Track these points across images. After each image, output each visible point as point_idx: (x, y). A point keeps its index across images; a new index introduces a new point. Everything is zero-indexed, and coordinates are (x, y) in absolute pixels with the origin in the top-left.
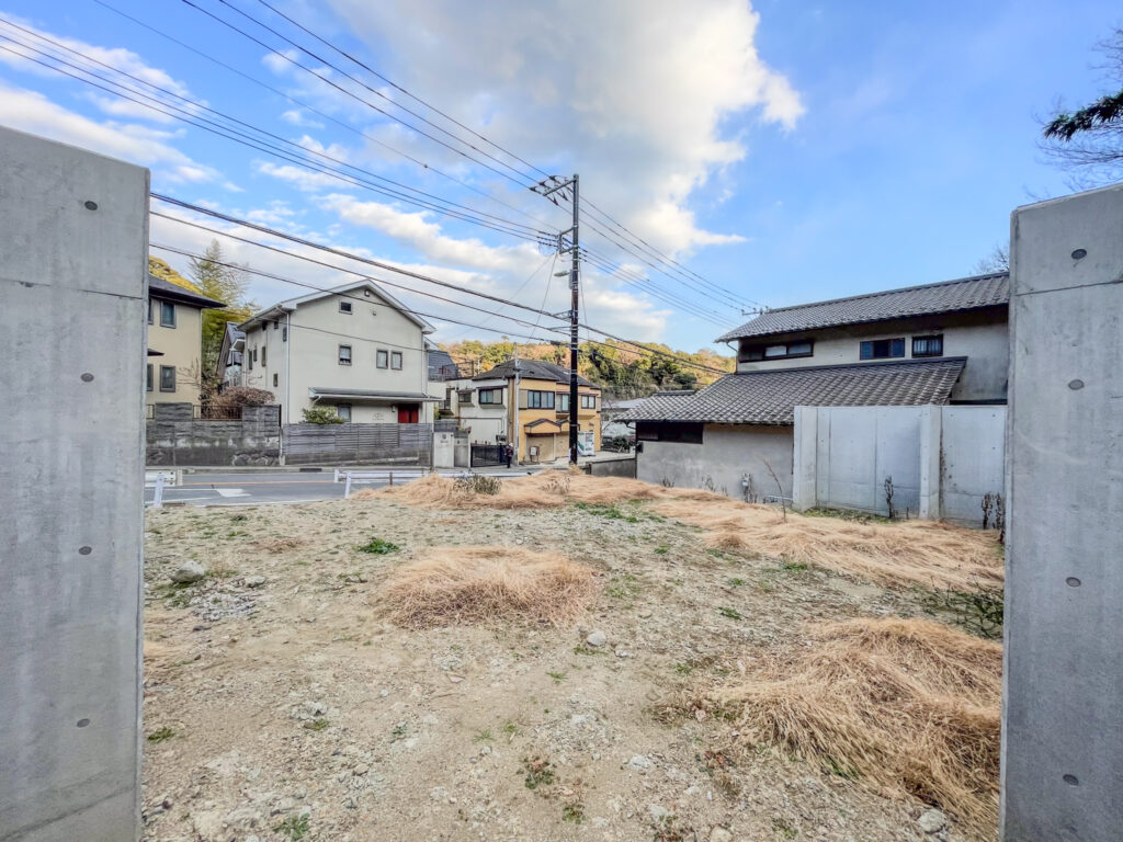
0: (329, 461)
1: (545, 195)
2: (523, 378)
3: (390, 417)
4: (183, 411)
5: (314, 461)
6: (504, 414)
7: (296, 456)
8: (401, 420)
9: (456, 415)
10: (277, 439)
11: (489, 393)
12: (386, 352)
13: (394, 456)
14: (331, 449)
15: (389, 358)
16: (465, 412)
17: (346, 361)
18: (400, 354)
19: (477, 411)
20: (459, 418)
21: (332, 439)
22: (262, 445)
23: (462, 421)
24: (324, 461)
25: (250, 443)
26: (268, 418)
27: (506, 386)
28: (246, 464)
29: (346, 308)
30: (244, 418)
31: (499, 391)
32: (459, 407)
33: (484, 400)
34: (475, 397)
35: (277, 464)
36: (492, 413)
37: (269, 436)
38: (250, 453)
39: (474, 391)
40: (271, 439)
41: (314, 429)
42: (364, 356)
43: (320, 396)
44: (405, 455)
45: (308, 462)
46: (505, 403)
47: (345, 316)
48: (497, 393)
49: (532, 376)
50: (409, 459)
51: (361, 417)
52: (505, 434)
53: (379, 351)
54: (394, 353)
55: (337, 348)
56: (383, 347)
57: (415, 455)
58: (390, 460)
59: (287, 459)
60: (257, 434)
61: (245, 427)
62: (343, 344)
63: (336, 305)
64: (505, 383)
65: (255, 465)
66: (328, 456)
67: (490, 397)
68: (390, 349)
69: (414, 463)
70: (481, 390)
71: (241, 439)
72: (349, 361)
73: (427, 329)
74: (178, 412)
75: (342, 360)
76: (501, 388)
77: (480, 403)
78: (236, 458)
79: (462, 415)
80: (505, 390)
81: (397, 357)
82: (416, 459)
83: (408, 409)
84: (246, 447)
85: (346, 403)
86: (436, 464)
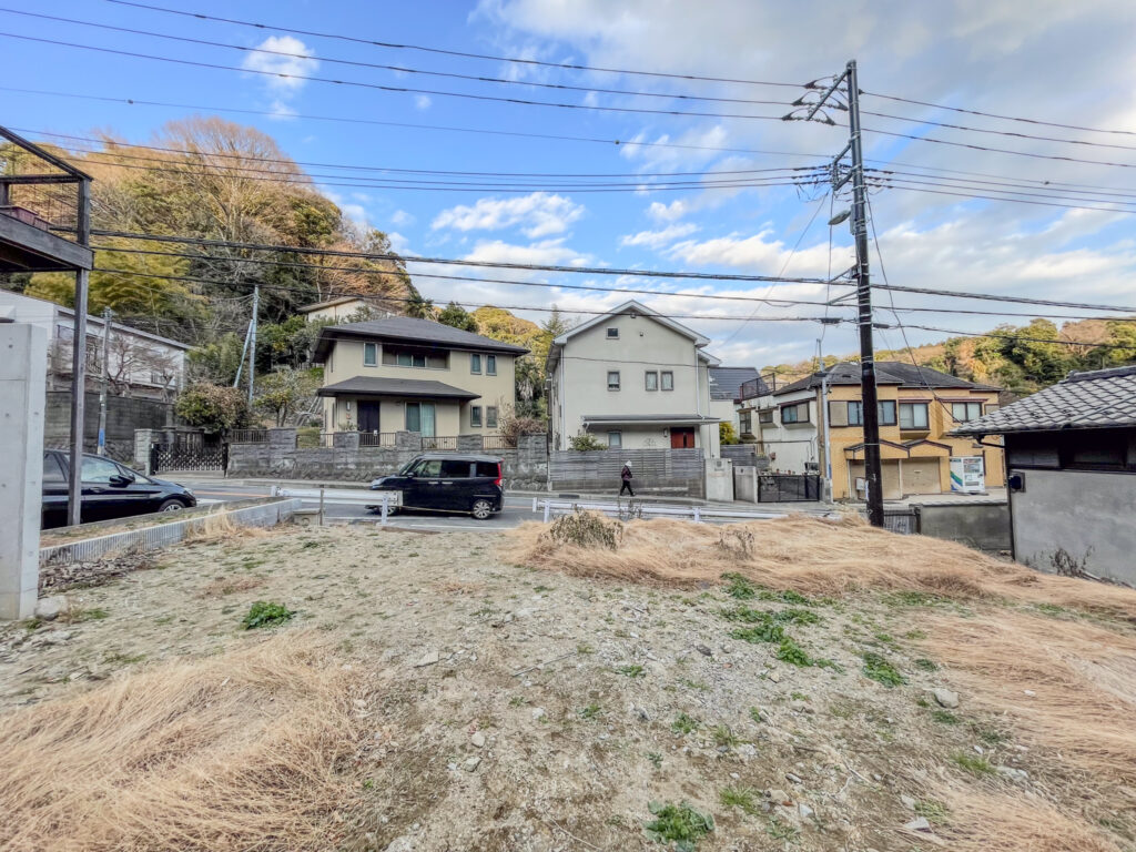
0: (591, 488)
1: (809, 119)
2: (834, 385)
3: (662, 443)
4: (475, 441)
5: (578, 488)
6: (815, 434)
7: (561, 483)
8: (674, 445)
9: (758, 439)
10: (545, 465)
11: (793, 409)
12: (655, 373)
13: (659, 486)
14: (592, 476)
15: (660, 379)
16: (768, 435)
17: (614, 387)
18: (671, 373)
19: (780, 433)
20: (761, 443)
21: (595, 466)
22: (532, 471)
23: (766, 445)
24: (587, 488)
25: (524, 469)
26: (537, 446)
27: (814, 399)
28: (521, 489)
29: (613, 333)
30: (519, 446)
31: (804, 406)
32: (761, 429)
33: (787, 419)
34: (776, 415)
35: (546, 489)
36: (799, 435)
37: (538, 463)
38: (523, 479)
39: (776, 408)
40: (541, 465)
41: (578, 456)
42: (632, 379)
43: (588, 423)
44: (671, 484)
45: (572, 488)
46: (814, 420)
47: (613, 342)
48: (802, 408)
49: (846, 381)
50: (676, 489)
51: (632, 443)
52: (816, 461)
53: (648, 373)
54: (664, 373)
55: (606, 374)
56: (652, 368)
57: (684, 485)
58: (655, 489)
59: (553, 485)
60: (529, 461)
61: (520, 454)
62: (612, 369)
63: (603, 332)
64: (812, 394)
65: (527, 489)
66: (591, 483)
67: (793, 413)
68: (659, 369)
69: (682, 494)
70: (784, 407)
71: (517, 465)
72: (617, 386)
73: (698, 342)
74: (472, 442)
75: (610, 386)
76: (807, 401)
77: (783, 422)
78: (513, 482)
79: (766, 438)
80: (813, 405)
81: (667, 378)
82: (686, 489)
83: (683, 433)
84: (520, 472)
85: (616, 429)
86: (709, 496)
